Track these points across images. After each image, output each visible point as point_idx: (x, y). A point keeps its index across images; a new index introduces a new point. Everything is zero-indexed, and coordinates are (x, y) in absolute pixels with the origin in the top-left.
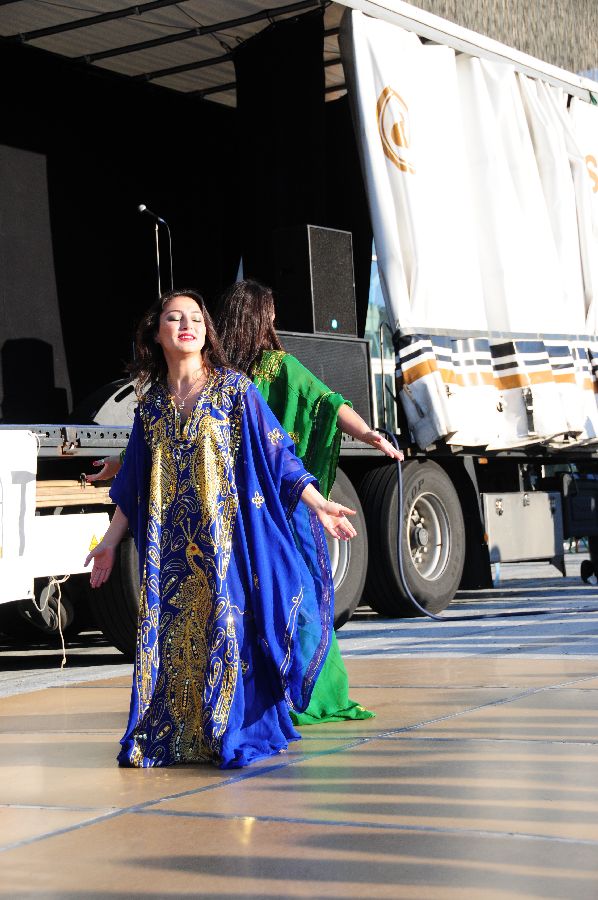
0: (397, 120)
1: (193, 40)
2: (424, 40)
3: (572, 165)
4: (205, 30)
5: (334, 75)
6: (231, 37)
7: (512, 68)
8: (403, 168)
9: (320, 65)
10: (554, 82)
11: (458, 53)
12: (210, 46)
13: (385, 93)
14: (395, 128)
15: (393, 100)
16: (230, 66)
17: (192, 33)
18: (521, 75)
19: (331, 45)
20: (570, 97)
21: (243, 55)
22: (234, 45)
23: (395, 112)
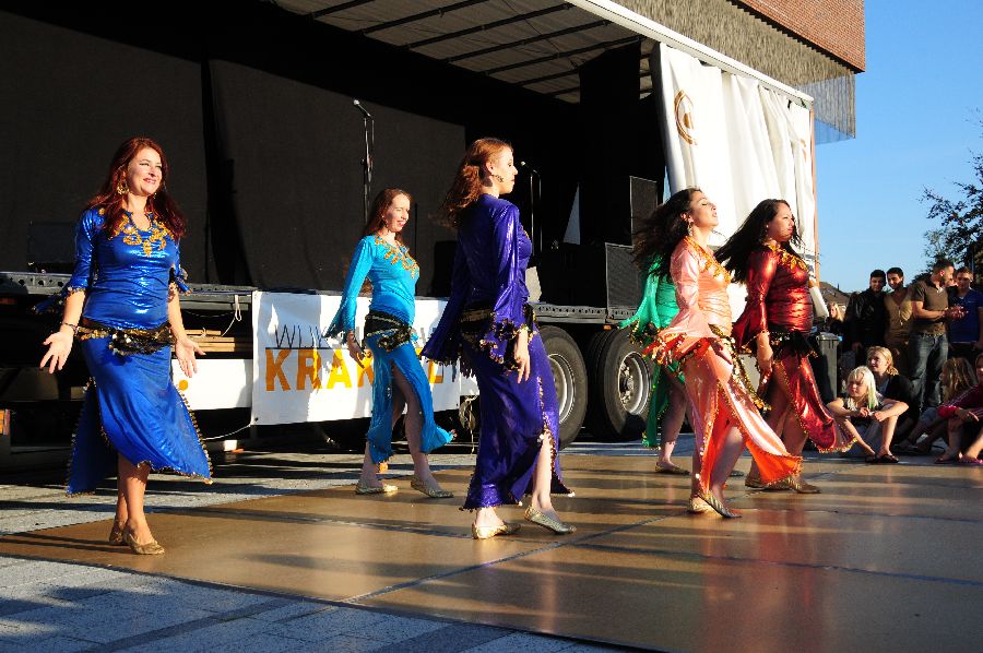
0: (687, 112)
1: (555, 61)
2: (703, 63)
3: (792, 145)
4: (562, 55)
5: (646, 82)
6: (579, 59)
7: (757, 82)
8: (690, 142)
9: (637, 76)
10: (781, 92)
11: (723, 71)
12: (566, 64)
13: (680, 94)
14: (686, 116)
15: (685, 100)
16: (576, 77)
17: (555, 56)
18: (761, 87)
19: (644, 64)
20: (790, 102)
21: (585, 71)
22: (580, 63)
23: (686, 107)
